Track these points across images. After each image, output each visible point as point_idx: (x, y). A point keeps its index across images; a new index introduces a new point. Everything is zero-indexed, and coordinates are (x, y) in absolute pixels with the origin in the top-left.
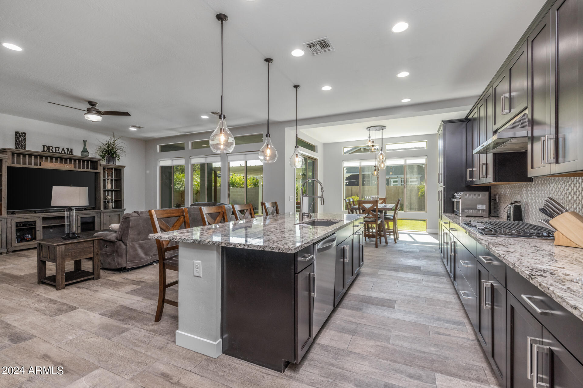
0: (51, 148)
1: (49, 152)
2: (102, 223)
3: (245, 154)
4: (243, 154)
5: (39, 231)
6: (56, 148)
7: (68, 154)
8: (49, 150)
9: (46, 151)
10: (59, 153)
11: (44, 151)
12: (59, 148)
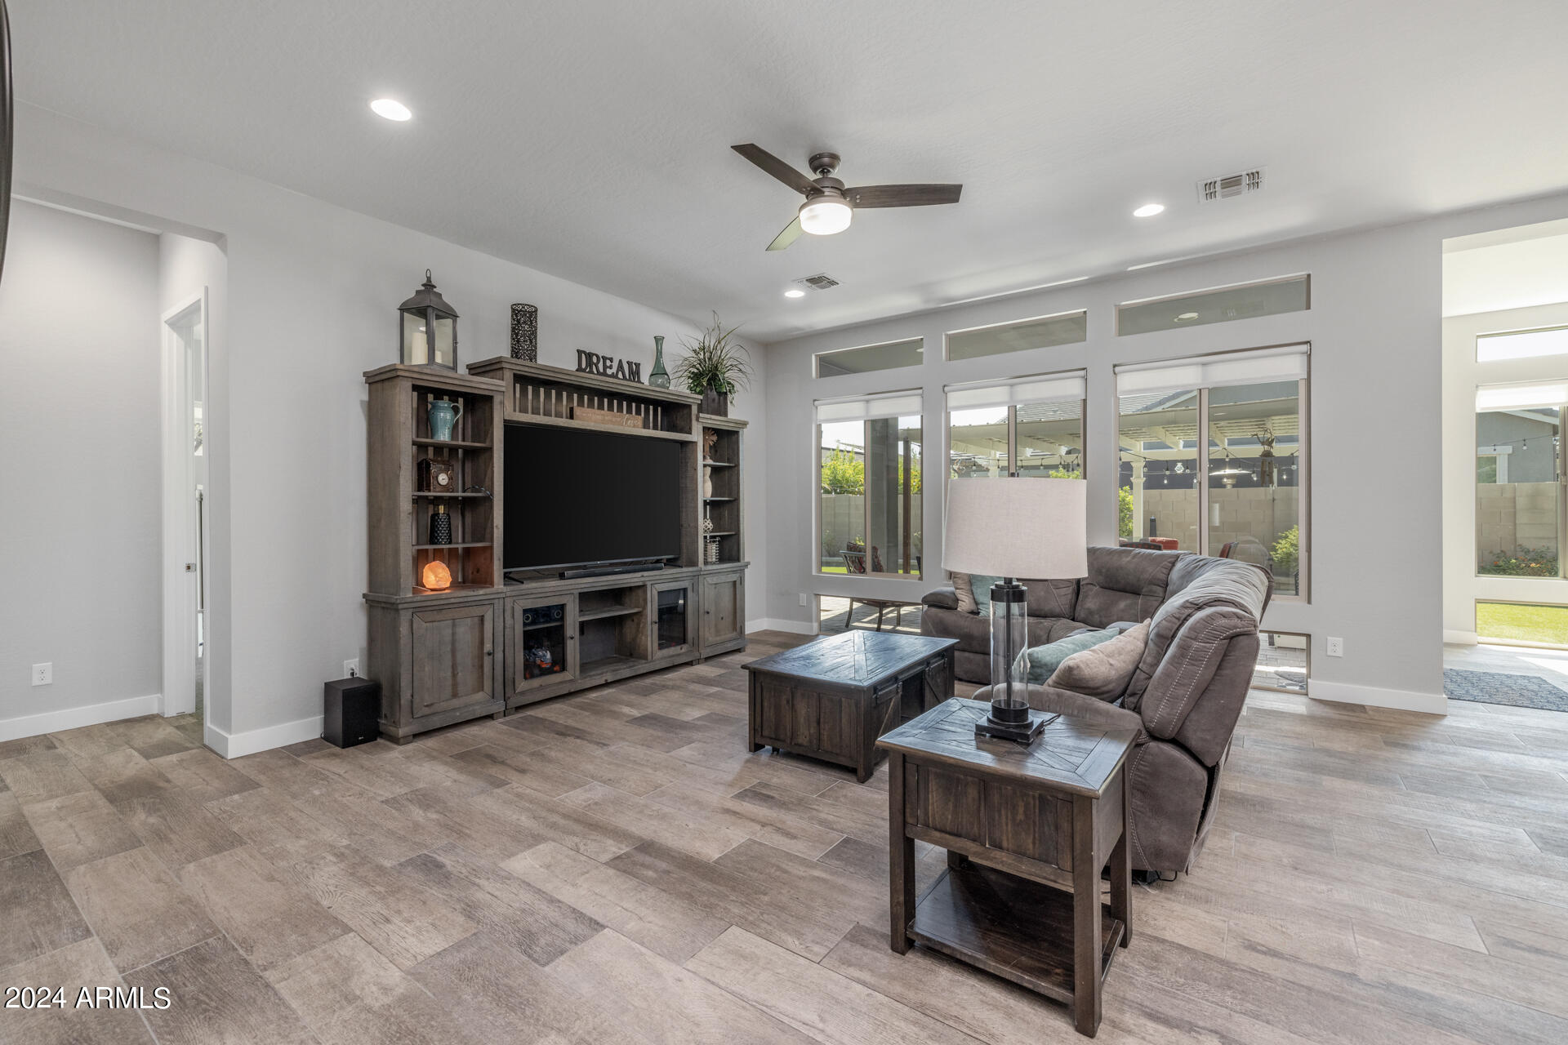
0: (595, 359)
1: (591, 372)
2: (701, 611)
3: (1204, 364)
4: (1196, 364)
5: (572, 638)
6: (604, 358)
7: (630, 380)
8: (591, 368)
9: (584, 371)
10: (612, 376)
11: (580, 369)
12: (611, 360)
